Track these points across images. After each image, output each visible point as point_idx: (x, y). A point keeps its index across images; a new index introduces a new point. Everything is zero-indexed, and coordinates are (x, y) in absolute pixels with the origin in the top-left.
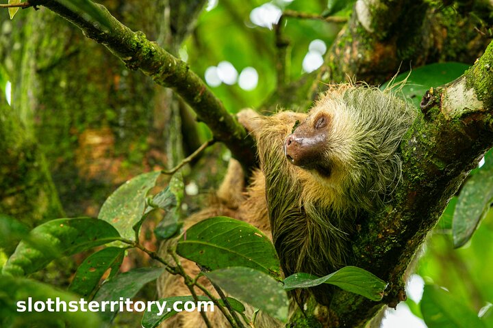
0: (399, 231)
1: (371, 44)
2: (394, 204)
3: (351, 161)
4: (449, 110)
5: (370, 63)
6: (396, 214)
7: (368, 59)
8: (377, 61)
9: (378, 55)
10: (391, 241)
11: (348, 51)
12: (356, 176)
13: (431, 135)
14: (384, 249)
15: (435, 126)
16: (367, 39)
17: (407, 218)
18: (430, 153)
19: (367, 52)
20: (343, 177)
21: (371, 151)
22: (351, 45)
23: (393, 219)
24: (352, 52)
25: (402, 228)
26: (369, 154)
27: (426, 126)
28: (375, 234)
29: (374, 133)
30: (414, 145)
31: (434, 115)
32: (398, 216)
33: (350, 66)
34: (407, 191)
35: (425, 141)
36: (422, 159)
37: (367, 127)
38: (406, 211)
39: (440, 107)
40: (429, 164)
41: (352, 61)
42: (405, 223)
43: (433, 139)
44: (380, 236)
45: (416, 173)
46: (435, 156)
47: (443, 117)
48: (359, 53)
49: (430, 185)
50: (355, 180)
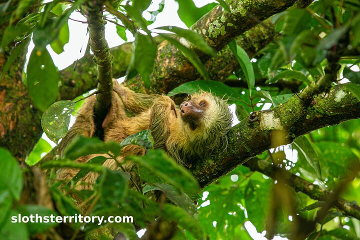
0: (213, 174)
1: (183, 62)
2: (215, 160)
3: (208, 128)
4: (263, 125)
5: (180, 71)
6: (215, 165)
7: (179, 69)
8: (184, 71)
9: (185, 69)
10: (206, 177)
11: (167, 61)
12: (205, 136)
13: (250, 135)
14: (201, 180)
15: (253, 131)
16: (182, 60)
17: (220, 169)
18: (246, 142)
19: (180, 66)
20: (200, 134)
21: (218, 129)
22: (170, 58)
23: (212, 168)
24: (170, 62)
25: (215, 173)
26: (217, 129)
27: (248, 129)
28: (199, 172)
29: (223, 122)
30: (238, 136)
31: (255, 126)
32: (215, 167)
33: (167, 69)
34: (225, 157)
35: (245, 136)
36: (240, 144)
37: (222, 117)
38: (221, 166)
39: (259, 123)
40: (243, 147)
41: (169, 67)
42: (217, 171)
43: (250, 137)
44: (201, 173)
45: (235, 150)
46: (247, 144)
47: (260, 128)
48: (175, 65)
49: (239, 157)
50: (204, 138)
